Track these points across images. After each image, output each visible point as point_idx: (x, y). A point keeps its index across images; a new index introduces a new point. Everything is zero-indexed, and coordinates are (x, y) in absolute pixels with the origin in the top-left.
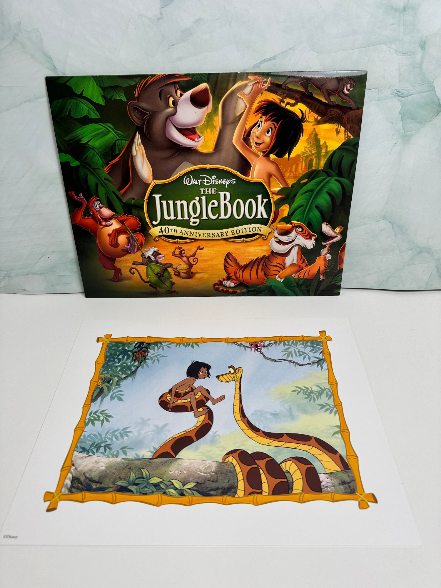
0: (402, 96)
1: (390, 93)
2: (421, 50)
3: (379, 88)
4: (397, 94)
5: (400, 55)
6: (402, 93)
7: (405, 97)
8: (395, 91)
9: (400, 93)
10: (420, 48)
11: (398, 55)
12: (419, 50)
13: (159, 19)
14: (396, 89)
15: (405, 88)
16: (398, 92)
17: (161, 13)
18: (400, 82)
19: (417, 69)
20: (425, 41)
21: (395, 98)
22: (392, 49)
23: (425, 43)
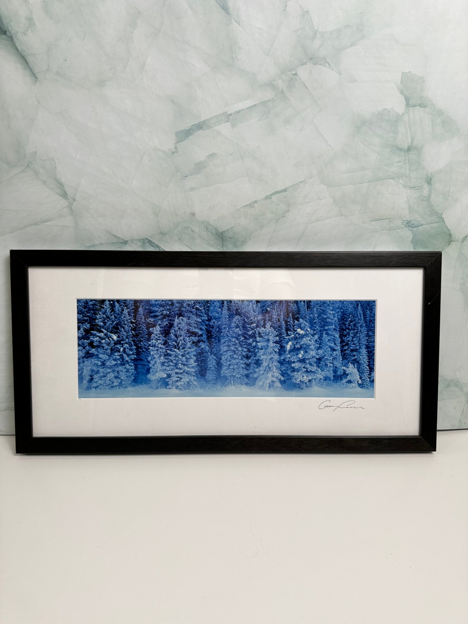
0: (412, 226)
1: (401, 223)
2: (428, 185)
3: (390, 219)
4: (408, 225)
5: (408, 189)
6: (413, 223)
7: (416, 227)
8: (406, 221)
9: (410, 223)
10: (426, 183)
11: (406, 189)
12: (426, 185)
13: (173, 153)
14: (406, 219)
15: (415, 219)
16: (409, 222)
17: (176, 148)
18: (409, 214)
19: (425, 202)
20: (431, 178)
21: (406, 228)
22: (400, 183)
23: (431, 179)
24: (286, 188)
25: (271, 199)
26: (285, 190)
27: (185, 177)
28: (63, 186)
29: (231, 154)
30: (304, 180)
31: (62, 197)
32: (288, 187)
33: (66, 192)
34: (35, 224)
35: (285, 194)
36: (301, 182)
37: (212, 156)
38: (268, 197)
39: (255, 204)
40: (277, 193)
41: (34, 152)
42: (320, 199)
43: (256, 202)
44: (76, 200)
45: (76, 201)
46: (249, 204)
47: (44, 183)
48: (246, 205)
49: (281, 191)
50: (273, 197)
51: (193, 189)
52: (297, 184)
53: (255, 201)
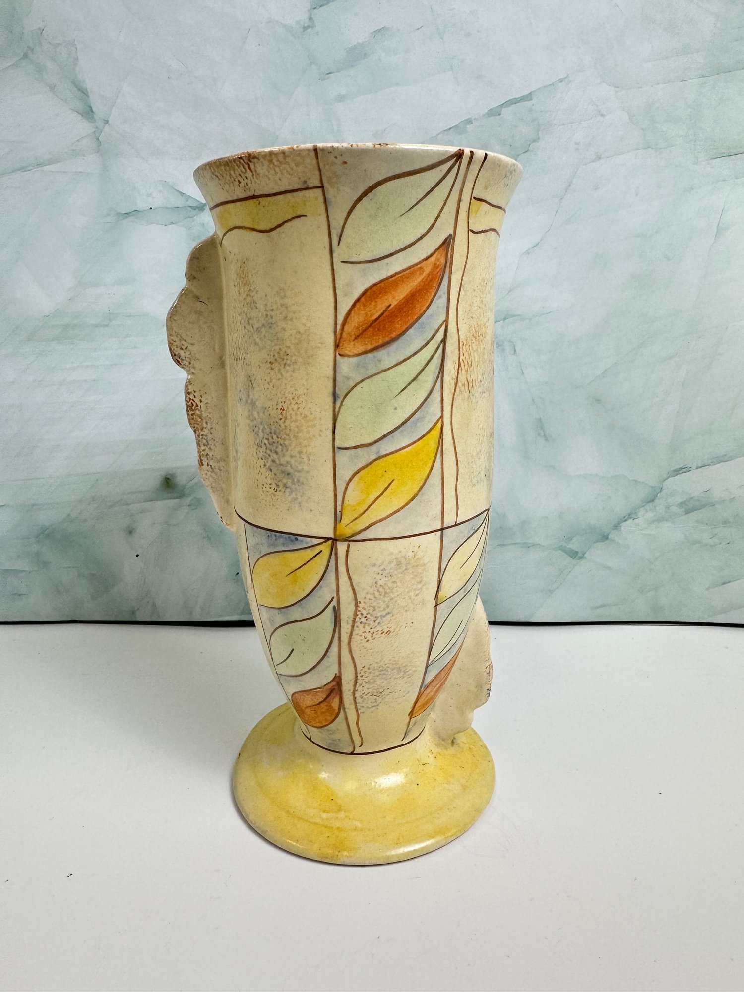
24: (530, 93)
25: (499, 115)
26: (528, 97)
27: (328, 74)
28: (88, 96)
29: (418, 29)
30: (565, 76)
31: (83, 116)
32: (534, 91)
33: (90, 107)
34: (23, 169)
35: (527, 104)
36: (561, 81)
37: (380, 32)
38: (494, 112)
39: (468, 126)
40: (512, 104)
41: (39, 29)
42: (603, 115)
43: (469, 121)
44: (110, 122)
45: (109, 125)
46: (456, 127)
47: (52, 88)
48: (450, 129)
49: (521, 99)
50: (504, 111)
51: (341, 98)
52: (553, 84)
53: (467, 120)
